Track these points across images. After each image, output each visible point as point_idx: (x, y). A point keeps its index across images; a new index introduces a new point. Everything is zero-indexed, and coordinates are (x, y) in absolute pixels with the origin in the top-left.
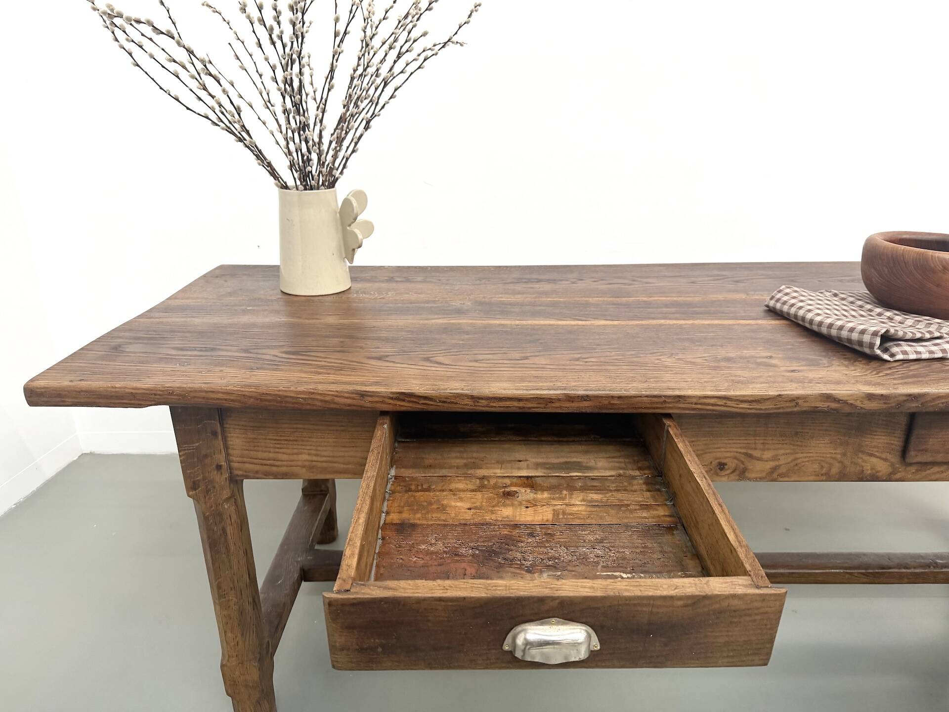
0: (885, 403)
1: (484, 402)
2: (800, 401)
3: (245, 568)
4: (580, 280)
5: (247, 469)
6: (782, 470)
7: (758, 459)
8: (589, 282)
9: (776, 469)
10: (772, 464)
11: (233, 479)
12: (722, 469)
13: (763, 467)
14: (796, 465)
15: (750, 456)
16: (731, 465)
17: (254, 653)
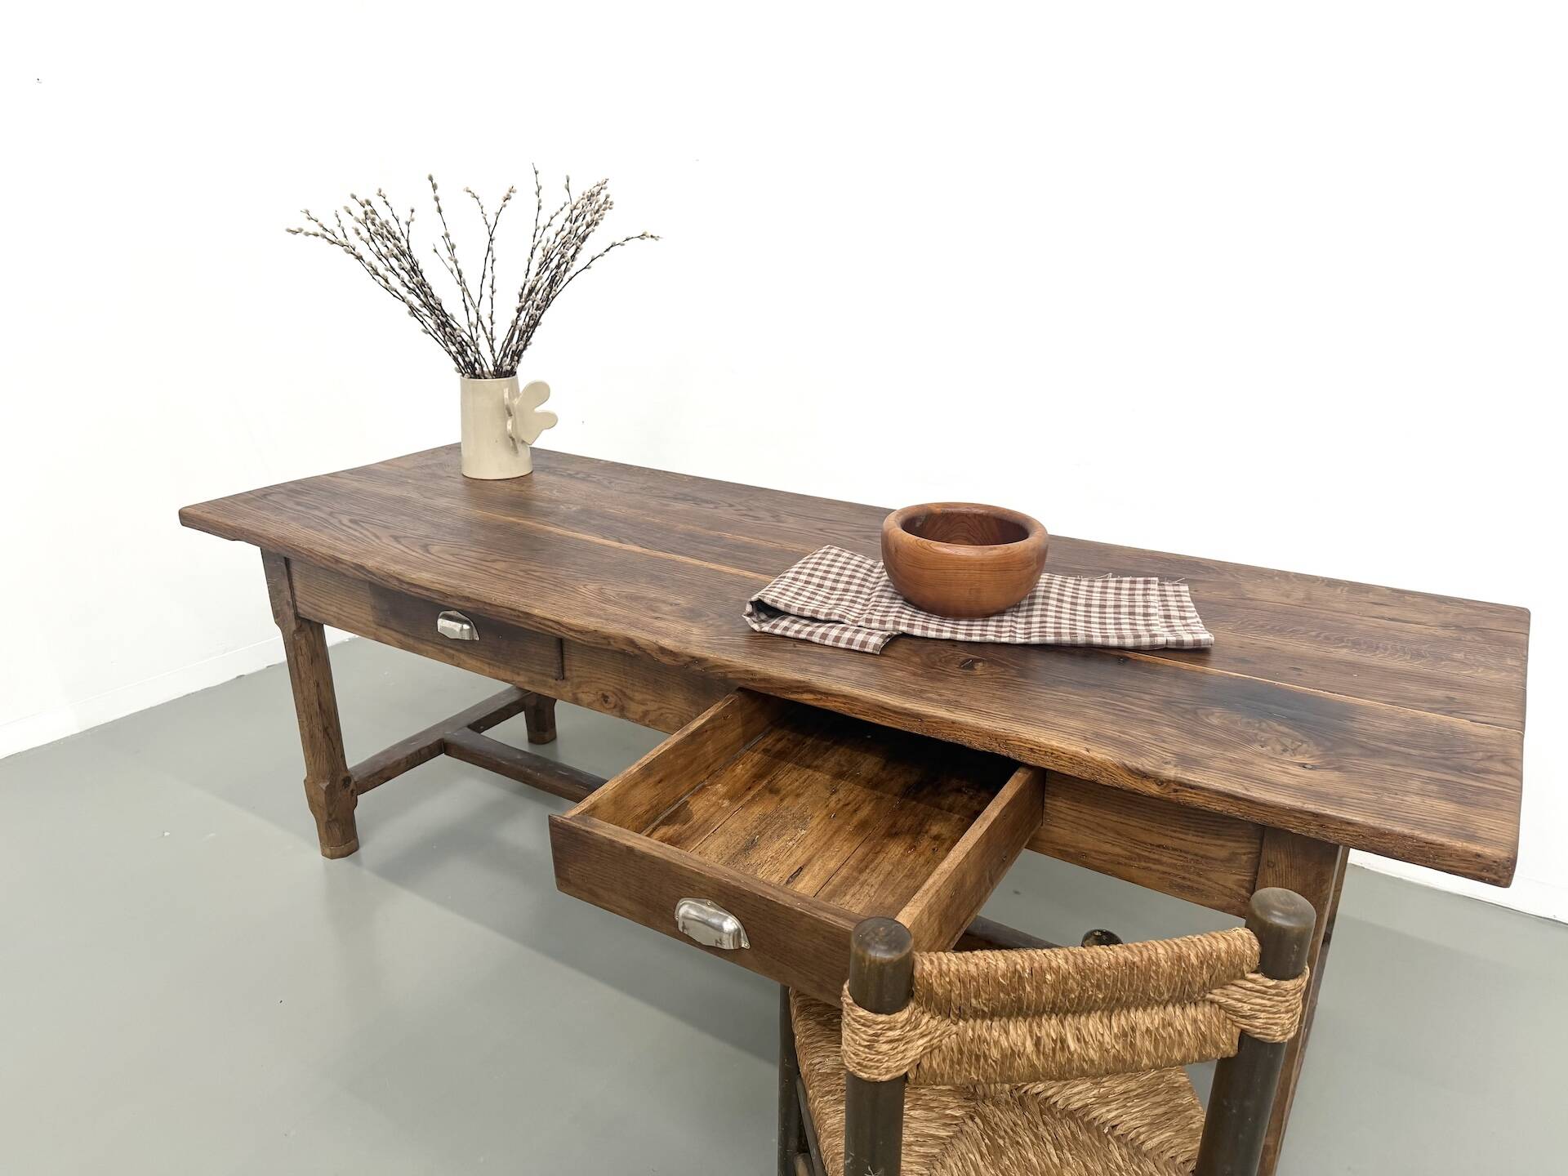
0: (675, 660)
1: (406, 586)
2: (612, 641)
3: (315, 698)
4: (731, 506)
5: (305, 609)
6: (652, 716)
7: (631, 699)
8: (731, 510)
9: (646, 713)
10: (643, 708)
11: (297, 616)
12: (606, 702)
13: (636, 709)
14: (662, 714)
15: (624, 694)
16: (612, 699)
17: (324, 778)
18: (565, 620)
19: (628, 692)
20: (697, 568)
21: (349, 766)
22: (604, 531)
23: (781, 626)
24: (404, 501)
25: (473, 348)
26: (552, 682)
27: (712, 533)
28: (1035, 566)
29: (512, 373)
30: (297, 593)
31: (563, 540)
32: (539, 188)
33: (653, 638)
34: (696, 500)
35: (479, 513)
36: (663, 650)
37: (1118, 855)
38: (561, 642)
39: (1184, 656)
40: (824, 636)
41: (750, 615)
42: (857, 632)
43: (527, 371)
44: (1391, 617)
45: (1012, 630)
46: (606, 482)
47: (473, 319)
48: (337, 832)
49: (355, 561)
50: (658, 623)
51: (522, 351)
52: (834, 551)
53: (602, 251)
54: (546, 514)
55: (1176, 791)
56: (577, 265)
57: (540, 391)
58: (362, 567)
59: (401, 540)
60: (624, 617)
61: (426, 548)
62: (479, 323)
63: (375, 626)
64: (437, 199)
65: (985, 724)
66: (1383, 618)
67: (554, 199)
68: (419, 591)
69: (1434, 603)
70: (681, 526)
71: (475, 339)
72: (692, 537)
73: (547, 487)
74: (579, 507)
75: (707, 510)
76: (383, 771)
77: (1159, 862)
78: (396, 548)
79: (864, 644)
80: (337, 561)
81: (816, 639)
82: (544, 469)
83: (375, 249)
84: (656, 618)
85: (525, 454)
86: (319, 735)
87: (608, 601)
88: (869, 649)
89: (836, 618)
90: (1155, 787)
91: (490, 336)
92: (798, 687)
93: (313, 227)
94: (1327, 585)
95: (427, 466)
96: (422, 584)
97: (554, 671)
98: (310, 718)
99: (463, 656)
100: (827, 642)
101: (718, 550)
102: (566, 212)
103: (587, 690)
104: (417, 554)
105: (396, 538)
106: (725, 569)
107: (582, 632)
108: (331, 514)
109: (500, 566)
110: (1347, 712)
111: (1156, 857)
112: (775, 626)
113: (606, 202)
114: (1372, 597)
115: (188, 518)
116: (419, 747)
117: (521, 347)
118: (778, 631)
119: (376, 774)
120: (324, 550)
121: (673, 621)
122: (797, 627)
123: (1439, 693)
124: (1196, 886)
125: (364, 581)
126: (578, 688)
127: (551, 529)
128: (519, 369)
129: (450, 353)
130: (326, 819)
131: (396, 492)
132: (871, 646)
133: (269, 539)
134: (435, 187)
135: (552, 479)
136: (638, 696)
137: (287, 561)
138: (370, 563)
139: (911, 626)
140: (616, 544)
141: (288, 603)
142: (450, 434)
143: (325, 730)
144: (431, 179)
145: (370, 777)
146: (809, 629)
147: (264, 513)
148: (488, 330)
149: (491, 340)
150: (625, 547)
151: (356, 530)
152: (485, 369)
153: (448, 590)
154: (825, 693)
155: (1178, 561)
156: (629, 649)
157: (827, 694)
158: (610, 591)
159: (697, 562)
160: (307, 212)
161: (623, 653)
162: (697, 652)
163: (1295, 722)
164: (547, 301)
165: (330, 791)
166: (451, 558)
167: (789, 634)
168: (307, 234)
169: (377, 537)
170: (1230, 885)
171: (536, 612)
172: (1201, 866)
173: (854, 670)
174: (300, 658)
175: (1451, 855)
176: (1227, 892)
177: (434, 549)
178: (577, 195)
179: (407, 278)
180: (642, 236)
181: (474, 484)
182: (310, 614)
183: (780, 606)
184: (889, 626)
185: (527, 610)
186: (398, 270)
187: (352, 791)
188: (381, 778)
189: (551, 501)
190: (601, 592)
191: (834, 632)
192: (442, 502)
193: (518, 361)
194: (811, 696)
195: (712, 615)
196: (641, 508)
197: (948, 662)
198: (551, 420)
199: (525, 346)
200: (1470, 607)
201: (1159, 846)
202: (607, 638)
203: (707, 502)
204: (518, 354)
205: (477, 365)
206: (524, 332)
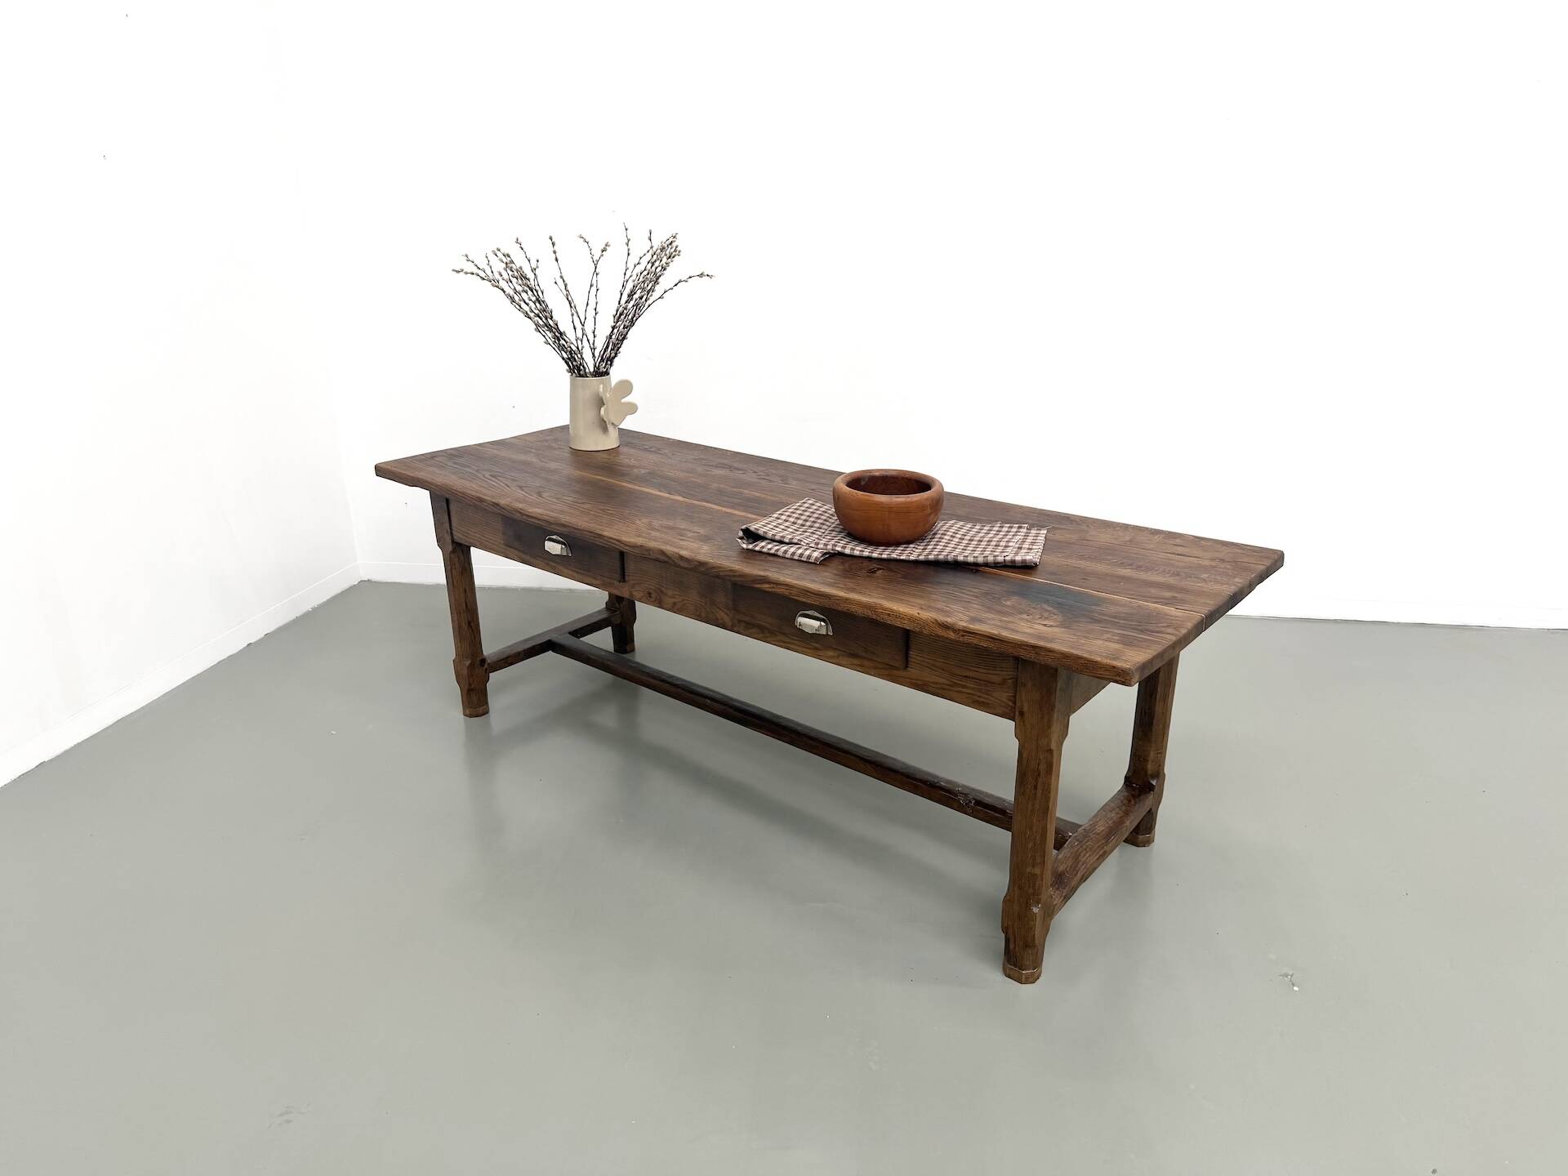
1: (525, 517)
4: (755, 472)
5: (458, 537)
6: (678, 606)
7: (666, 594)
8: (754, 475)
9: (675, 604)
10: (673, 600)
11: (453, 541)
12: (650, 597)
13: (669, 601)
14: (684, 605)
15: (662, 591)
16: (654, 595)
17: (467, 658)
18: (624, 539)
19: (663, 589)
20: (718, 511)
21: (485, 653)
22: (661, 487)
23: (760, 546)
24: (525, 463)
25: (579, 356)
26: (616, 583)
27: (735, 490)
28: (929, 511)
29: (606, 373)
30: (453, 524)
31: (631, 492)
32: (629, 240)
33: (676, 550)
34: (731, 468)
35: (578, 473)
36: (682, 558)
37: (943, 684)
38: (622, 554)
39: (1017, 570)
40: (786, 552)
41: (741, 538)
42: (806, 549)
43: (617, 372)
44: (1179, 553)
45: (913, 553)
46: (670, 455)
47: (580, 334)
48: (475, 698)
49: (493, 500)
50: (682, 543)
51: (614, 358)
52: (810, 502)
53: (671, 286)
54: (623, 475)
55: (963, 636)
56: (656, 295)
57: (626, 387)
58: (497, 505)
59: (524, 488)
60: (661, 538)
61: (540, 494)
62: (585, 336)
63: (505, 547)
64: (555, 252)
65: (864, 599)
66: (1174, 554)
67: (640, 247)
68: (533, 520)
69: (1219, 546)
70: (715, 485)
71: (580, 349)
72: (721, 492)
73: (629, 457)
74: (647, 471)
75: (738, 475)
76: (508, 660)
77: (964, 687)
78: (520, 493)
79: (809, 557)
80: (481, 500)
81: (780, 553)
82: (627, 444)
83: (513, 287)
84: (682, 540)
85: (613, 434)
86: (465, 626)
87: (654, 529)
88: (812, 560)
89: (796, 541)
90: (952, 634)
91: (592, 346)
92: (760, 580)
93: (470, 268)
94: (1152, 533)
95: (546, 441)
96: (534, 515)
97: (618, 576)
98: (459, 613)
99: (561, 568)
100: (787, 556)
101: (736, 501)
102: (648, 257)
103: (638, 589)
104: (534, 497)
105: (521, 488)
106: (736, 512)
107: (634, 546)
108: (477, 471)
109: (586, 506)
110: (1099, 601)
111: (964, 684)
112: (756, 546)
113: (675, 251)
114: (1178, 541)
115: (382, 471)
116: (534, 644)
117: (613, 355)
118: (757, 549)
119: (503, 659)
120: (474, 493)
121: (693, 542)
122: (770, 546)
123: (1168, 594)
124: (985, 701)
125: (499, 514)
126: (632, 588)
127: (624, 484)
128: (612, 371)
129: (563, 359)
130: (467, 687)
131: (522, 457)
132: (814, 558)
133: (437, 486)
134: (553, 244)
135: (632, 451)
136: (670, 593)
137: (447, 501)
138: (503, 502)
139: (844, 547)
140: (667, 495)
141: (447, 531)
142: (562, 418)
143: (469, 623)
144: (551, 238)
145: (498, 661)
146: (777, 547)
147: (431, 469)
148: (591, 342)
149: (593, 349)
150: (672, 497)
151: (494, 481)
152: (587, 370)
153: (552, 520)
154: (776, 583)
155: (1056, 516)
156: (662, 558)
157: (777, 584)
158: (656, 524)
159: (720, 508)
160: (467, 256)
161: (657, 560)
162: (702, 558)
163: (1060, 606)
164: (632, 323)
165: (472, 667)
166: (556, 501)
167: (765, 550)
168: (466, 273)
169: (508, 486)
170: (1004, 699)
171: (606, 534)
172: (987, 688)
173: (799, 571)
174: (454, 571)
175: (1101, 668)
176: (1003, 704)
177: (545, 495)
178: (657, 244)
179: (533, 306)
180: (701, 275)
181: (577, 453)
182: (462, 539)
183: (761, 532)
184: (829, 547)
185: (600, 532)
186: (527, 301)
187: (486, 669)
188: (506, 663)
189: (629, 466)
190: (650, 524)
191: (792, 550)
192: (553, 465)
193: (611, 365)
194: (767, 586)
195: (719, 540)
196: (691, 473)
197: (861, 569)
198: (632, 409)
199: (616, 354)
200: (1244, 549)
201: (965, 677)
202: (649, 550)
203: (739, 470)
204: (611, 360)
205: (582, 367)
206: (615, 344)
